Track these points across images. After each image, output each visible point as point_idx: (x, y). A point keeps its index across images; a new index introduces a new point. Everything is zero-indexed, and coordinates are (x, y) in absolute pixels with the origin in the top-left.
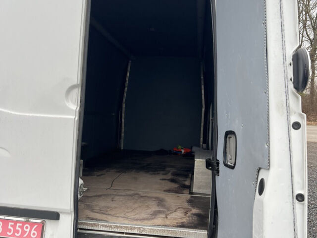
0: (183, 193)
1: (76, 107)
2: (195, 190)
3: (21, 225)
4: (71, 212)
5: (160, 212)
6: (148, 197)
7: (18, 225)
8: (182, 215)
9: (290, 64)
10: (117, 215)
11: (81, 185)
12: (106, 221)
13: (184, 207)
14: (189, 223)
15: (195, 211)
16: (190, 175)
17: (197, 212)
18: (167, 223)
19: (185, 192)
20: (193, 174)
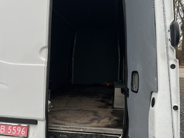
0: (108, 108)
1: (45, 59)
2: (115, 106)
3: (15, 127)
4: (44, 120)
5: (95, 119)
6: (88, 111)
7: (14, 127)
8: (108, 121)
9: (169, 31)
10: (71, 121)
11: (50, 104)
12: (64, 125)
13: (109, 116)
14: (112, 125)
15: (115, 118)
16: (112, 98)
17: (116, 119)
18: (99, 125)
19: (109, 107)
20: (114, 97)
